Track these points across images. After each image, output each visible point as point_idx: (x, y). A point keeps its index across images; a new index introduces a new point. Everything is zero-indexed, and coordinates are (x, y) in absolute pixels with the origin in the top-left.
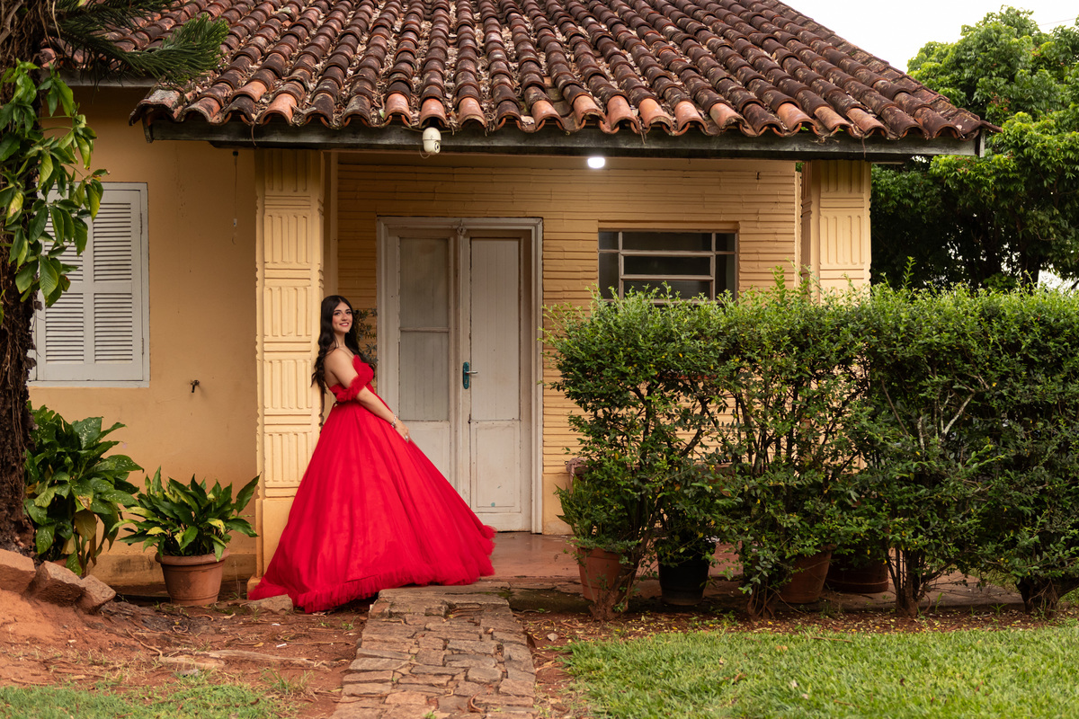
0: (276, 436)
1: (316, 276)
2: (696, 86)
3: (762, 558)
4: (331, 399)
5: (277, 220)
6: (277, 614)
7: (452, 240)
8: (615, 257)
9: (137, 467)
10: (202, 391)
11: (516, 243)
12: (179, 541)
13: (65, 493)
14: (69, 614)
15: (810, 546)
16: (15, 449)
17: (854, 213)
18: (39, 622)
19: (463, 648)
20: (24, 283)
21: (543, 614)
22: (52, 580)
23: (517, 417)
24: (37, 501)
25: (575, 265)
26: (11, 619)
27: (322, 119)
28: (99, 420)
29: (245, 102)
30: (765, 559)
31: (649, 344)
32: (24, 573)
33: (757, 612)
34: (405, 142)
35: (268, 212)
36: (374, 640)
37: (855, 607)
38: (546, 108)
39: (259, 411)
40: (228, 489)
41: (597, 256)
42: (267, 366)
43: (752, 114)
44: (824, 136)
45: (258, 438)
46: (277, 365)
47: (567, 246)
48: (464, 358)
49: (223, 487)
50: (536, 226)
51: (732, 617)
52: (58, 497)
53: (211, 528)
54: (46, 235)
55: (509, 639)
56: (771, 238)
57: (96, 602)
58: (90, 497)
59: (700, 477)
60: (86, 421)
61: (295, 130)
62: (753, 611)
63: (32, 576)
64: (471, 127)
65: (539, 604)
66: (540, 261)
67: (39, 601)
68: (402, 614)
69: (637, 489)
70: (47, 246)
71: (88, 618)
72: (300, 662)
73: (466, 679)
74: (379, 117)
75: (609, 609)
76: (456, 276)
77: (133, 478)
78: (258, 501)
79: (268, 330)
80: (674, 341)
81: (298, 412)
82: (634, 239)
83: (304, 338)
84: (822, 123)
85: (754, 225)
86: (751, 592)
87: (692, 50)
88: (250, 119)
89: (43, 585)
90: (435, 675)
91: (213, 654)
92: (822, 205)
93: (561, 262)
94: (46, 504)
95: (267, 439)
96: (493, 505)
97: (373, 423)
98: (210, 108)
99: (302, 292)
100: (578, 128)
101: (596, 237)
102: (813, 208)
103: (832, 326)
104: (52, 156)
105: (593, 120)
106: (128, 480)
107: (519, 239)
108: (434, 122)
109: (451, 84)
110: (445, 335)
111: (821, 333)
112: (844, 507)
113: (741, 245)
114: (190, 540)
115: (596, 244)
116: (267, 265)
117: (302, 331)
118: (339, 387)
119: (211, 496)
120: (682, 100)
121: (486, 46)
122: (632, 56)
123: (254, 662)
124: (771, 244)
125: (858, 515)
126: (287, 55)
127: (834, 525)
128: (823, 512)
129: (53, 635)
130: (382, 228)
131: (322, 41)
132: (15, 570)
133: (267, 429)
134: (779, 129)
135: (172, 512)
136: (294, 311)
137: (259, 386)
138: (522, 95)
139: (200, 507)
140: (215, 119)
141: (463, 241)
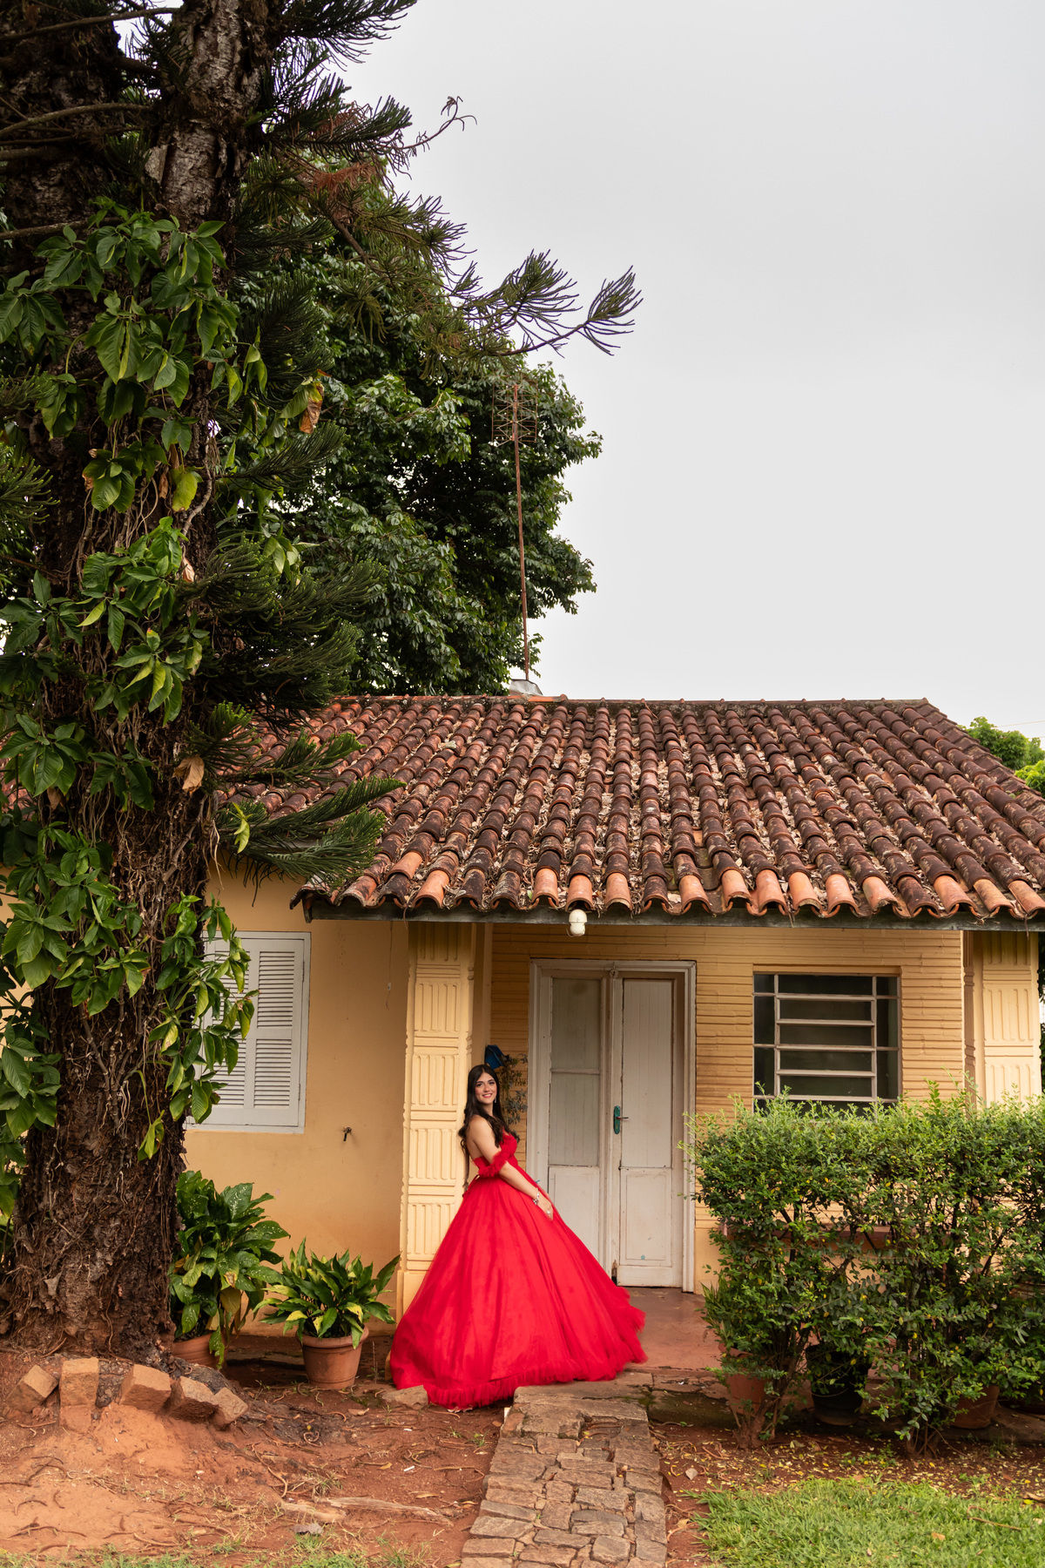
0: (420, 1207)
1: (463, 1044)
2: (850, 849)
3: (920, 1399)
4: (475, 1171)
5: (427, 989)
6: (410, 1408)
7: (604, 981)
8: (771, 1001)
9: (284, 1234)
10: (354, 1138)
11: (669, 984)
12: (318, 1327)
13: (211, 1273)
14: (201, 1432)
15: (974, 1390)
16: (161, 1252)
17: (1021, 987)
18: (169, 1447)
19: (592, 1502)
20: (177, 1108)
21: (683, 1429)
22: (186, 1399)
23: (668, 1165)
24: (185, 1279)
25: (730, 1010)
26: (144, 1447)
27: (472, 903)
28: (249, 1185)
29: (401, 881)
30: (924, 1400)
31: (793, 1167)
32: (159, 1393)
33: (917, 1450)
34: (552, 921)
35: (419, 981)
36: (499, 1487)
37: (1032, 1437)
38: (694, 887)
39: (404, 1180)
40: (369, 1269)
41: (752, 1000)
42: (413, 1135)
43: (907, 891)
44: (983, 917)
45: (402, 1208)
46: (423, 1134)
47: (720, 990)
48: (615, 1101)
49: (365, 1265)
50: (689, 969)
51: (890, 1452)
52: (204, 1277)
53: (348, 1313)
54: (199, 1059)
55: (642, 1487)
56: (936, 983)
57: (228, 1420)
58: (235, 1272)
59: (850, 1308)
60: (238, 1188)
61: (445, 912)
62: (913, 1449)
63: (167, 1396)
64: (617, 909)
65: (682, 1416)
66: (693, 1005)
67: (172, 1420)
68: (535, 1433)
69: (779, 1318)
70: (199, 1070)
71: (219, 1435)
72: (422, 1513)
73: (592, 1558)
74: (527, 897)
75: (754, 1436)
76: (608, 1017)
77: (280, 1247)
78: (399, 1272)
79: (415, 1099)
80: (819, 1164)
81: (442, 1183)
82: (791, 982)
83: (450, 1107)
84: (982, 898)
85: (917, 969)
86: (909, 1437)
87: (849, 792)
88: (402, 901)
89: (178, 1404)
90: (559, 1547)
91: (335, 1503)
92: (985, 977)
93: (714, 1006)
94: (193, 1283)
95: (411, 1209)
96: (643, 1258)
97: (515, 1197)
98: (365, 891)
99: (449, 1061)
100: (724, 910)
101: (751, 981)
102: (976, 980)
103: (992, 1147)
104: (208, 987)
105: (739, 903)
106: (273, 1250)
107: (672, 980)
108: (580, 904)
109: (601, 849)
110: (596, 1078)
111: (980, 1155)
112: (1011, 1344)
113: (904, 990)
114: (328, 1326)
115: (752, 988)
116: (417, 1033)
117: (448, 1100)
118: (482, 1160)
119: (352, 1275)
120: (833, 873)
121: (641, 789)
122: (787, 801)
123: (375, 1512)
124: (936, 990)
125: (1029, 1355)
126: (445, 810)
127: (1002, 1366)
128: (988, 1350)
129: (182, 1465)
130: (535, 969)
131: (481, 790)
132: (152, 1390)
133: (411, 1199)
134: (934, 910)
135: (313, 1292)
136: (441, 1079)
137: (405, 1154)
138: (672, 862)
139: (340, 1287)
140: (370, 901)
141: (617, 983)
